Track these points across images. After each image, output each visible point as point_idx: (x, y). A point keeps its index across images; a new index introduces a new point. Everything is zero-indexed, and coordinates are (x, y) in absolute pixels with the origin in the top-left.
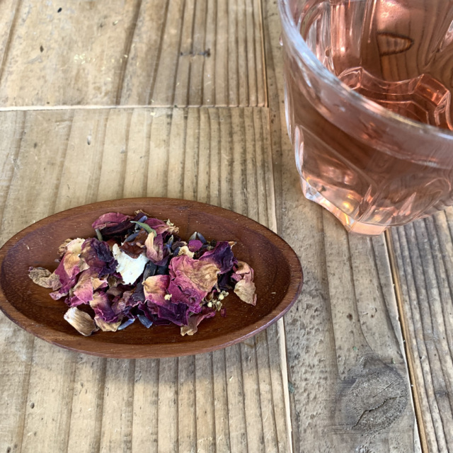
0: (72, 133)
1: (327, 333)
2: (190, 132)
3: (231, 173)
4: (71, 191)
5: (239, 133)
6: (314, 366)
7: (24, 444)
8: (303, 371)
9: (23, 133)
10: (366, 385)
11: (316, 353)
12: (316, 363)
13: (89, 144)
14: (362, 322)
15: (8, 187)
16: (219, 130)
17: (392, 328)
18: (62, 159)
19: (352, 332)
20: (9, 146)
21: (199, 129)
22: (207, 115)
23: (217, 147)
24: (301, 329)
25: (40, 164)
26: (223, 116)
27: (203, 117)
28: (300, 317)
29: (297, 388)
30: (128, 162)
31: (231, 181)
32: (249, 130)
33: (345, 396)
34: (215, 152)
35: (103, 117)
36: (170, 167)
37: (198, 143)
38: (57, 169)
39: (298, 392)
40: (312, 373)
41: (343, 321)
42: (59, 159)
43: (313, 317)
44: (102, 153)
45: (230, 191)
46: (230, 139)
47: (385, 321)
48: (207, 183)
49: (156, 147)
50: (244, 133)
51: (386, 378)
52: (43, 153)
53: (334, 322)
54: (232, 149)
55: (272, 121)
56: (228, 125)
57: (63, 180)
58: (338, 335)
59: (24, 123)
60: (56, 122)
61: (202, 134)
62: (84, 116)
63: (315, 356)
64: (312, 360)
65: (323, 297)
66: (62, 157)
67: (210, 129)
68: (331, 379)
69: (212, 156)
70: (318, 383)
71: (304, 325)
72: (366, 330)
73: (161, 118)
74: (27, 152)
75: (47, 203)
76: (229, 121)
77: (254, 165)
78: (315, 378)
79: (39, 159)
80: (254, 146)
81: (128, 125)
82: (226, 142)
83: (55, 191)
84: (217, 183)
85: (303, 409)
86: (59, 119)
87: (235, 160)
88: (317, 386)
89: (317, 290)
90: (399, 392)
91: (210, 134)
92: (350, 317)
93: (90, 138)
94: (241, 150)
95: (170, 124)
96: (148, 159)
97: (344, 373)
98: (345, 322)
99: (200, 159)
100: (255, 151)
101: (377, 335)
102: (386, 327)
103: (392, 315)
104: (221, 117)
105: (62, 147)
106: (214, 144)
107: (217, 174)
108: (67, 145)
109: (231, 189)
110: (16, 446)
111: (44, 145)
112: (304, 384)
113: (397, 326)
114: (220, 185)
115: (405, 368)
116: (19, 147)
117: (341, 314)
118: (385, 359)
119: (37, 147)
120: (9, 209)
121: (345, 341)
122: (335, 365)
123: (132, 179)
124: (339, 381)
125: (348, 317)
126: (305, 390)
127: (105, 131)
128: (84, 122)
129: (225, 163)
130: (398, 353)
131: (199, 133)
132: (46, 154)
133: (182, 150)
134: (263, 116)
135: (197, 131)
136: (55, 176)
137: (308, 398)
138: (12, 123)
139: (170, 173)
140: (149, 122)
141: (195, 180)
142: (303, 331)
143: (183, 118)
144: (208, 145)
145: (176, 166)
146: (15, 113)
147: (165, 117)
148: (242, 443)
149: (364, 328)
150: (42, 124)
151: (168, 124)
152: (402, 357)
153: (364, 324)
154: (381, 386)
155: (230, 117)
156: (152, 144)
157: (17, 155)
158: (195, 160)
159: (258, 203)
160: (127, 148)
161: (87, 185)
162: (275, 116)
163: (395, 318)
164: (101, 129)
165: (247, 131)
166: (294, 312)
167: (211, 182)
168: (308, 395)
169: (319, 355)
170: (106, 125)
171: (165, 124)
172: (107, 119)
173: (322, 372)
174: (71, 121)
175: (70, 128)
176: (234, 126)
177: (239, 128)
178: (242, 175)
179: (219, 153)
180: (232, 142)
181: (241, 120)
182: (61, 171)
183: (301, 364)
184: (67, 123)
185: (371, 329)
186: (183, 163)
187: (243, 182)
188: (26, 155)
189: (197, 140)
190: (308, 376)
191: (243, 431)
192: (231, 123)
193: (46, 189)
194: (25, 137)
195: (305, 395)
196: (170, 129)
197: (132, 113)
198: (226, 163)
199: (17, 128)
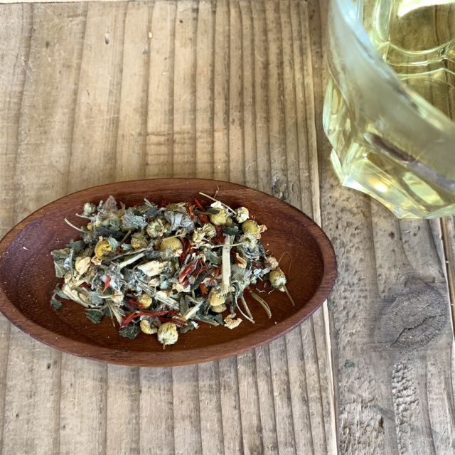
0: (88, 30)
1: (368, 252)
2: (219, 29)
3: (266, 76)
4: (92, 97)
5: (275, 30)
6: (353, 284)
7: (63, 361)
8: (343, 289)
9: (32, 30)
10: (406, 304)
11: (356, 272)
12: (356, 281)
13: (107, 43)
14: (404, 241)
15: (21, 93)
16: (252, 27)
17: (434, 247)
18: (78, 61)
19: (394, 251)
20: (18, 45)
21: (229, 25)
22: (237, 9)
23: (250, 47)
24: (341, 247)
25: (55, 66)
26: (257, 11)
27: (233, 11)
28: (340, 235)
29: (336, 306)
30: (152, 64)
31: (266, 87)
32: (286, 27)
33: (385, 314)
34: (247, 52)
35: (121, 11)
36: (199, 70)
37: (229, 41)
38: (74, 72)
39: (337, 310)
40: (352, 291)
41: (384, 239)
42: (75, 61)
43: (353, 235)
44: (122, 53)
45: (265, 99)
46: (264, 38)
47: (428, 240)
48: (239, 89)
49: (181, 46)
50: (280, 31)
51: (426, 297)
52: (57, 54)
53: (375, 240)
54: (266, 49)
55: (311, 18)
56: (262, 22)
57: (81, 85)
58: (379, 253)
59: (32, 17)
60: (68, 17)
61: (233, 31)
62: (99, 10)
63: (355, 274)
64: (352, 279)
65: (364, 215)
66: (78, 59)
67: (242, 25)
68: (371, 298)
69: (245, 58)
70: (358, 301)
71: (343, 243)
72: (408, 249)
73: (186, 12)
74: (39, 52)
75: (66, 110)
76: (263, 16)
77: (292, 68)
78: (355, 296)
79: (53, 60)
80: (292, 45)
81: (150, 21)
82: (260, 40)
83: (74, 97)
84: (251, 89)
85: (343, 327)
86: (72, 14)
87: (271, 62)
88: (357, 305)
89: (358, 208)
90: (439, 311)
91: (242, 32)
92: (392, 235)
93: (107, 36)
94: (278, 51)
95: (196, 19)
96: (174, 61)
97: (384, 291)
98: (387, 240)
99: (232, 60)
100: (292, 52)
101: (419, 254)
102: (428, 246)
103: (435, 233)
104: (254, 11)
105: (77, 47)
106: (247, 43)
107: (250, 79)
108: (82, 45)
109: (267, 96)
110: (55, 363)
111: (57, 45)
112: (343, 302)
113: (439, 245)
114: (254, 92)
115: (446, 288)
116: (29, 46)
117: (382, 233)
118: (427, 277)
119: (49, 47)
120: (25, 118)
121: (386, 260)
122: (375, 284)
123: (157, 84)
124: (379, 300)
125: (389, 235)
126: (344, 308)
127: (124, 28)
128: (100, 18)
129: (259, 65)
130: (439, 272)
131: (229, 30)
132: (60, 54)
133: (211, 50)
134: (301, 12)
135: (227, 28)
136: (72, 80)
137: (348, 316)
138: (18, 18)
139: (198, 77)
140: (173, 17)
141: (226, 85)
142: (343, 250)
143: (210, 13)
144: (240, 44)
145: (205, 69)
146: (20, 6)
147: (190, 11)
148: (281, 359)
149: (406, 246)
150: (53, 19)
151: (194, 19)
152: (443, 276)
153: (406, 242)
154: (421, 306)
155: (264, 11)
156: (177, 43)
157: (27, 56)
158: (226, 62)
159: (296, 113)
160: (149, 48)
161: (108, 91)
162: (314, 11)
163: (438, 236)
164: (120, 25)
165: (283, 28)
166: (333, 230)
167: (244, 88)
168: (347, 313)
169: (358, 273)
170: (124, 21)
171: (191, 20)
172: (125, 14)
173: (362, 290)
174: (86, 16)
175: (85, 24)
176: (268, 22)
177: (274, 25)
178: (279, 80)
179: (253, 54)
180: (266, 41)
181: (276, 15)
182: (79, 74)
183: (340, 282)
184: (81, 18)
185: (413, 248)
186: (213, 65)
187: (279, 88)
188: (38, 55)
189: (227, 39)
190: (347, 294)
191: (282, 348)
192: (265, 19)
193: (63, 95)
194: (35, 35)
195: (345, 313)
196: (197, 25)
197: (153, 7)
198: (261, 65)
199: (25, 24)
